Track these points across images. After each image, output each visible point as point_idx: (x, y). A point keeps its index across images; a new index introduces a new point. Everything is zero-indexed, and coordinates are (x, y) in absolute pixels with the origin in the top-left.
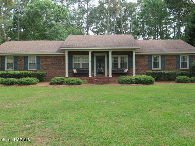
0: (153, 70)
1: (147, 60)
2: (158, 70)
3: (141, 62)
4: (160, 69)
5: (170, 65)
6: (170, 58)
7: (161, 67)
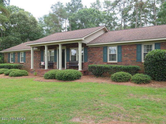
0: (108, 63)
1: (102, 52)
2: (114, 63)
3: (97, 54)
4: (116, 62)
5: (128, 57)
6: (128, 49)
7: (118, 60)
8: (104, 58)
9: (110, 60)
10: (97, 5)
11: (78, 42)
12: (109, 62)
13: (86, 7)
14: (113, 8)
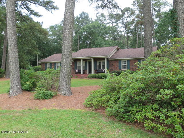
1: (118, 64)
3: (115, 65)
7: (128, 68)
8: (119, 67)
9: (123, 68)
10: (102, 17)
11: (105, 58)
12: (122, 69)
13: (91, 19)
14: (117, 21)
